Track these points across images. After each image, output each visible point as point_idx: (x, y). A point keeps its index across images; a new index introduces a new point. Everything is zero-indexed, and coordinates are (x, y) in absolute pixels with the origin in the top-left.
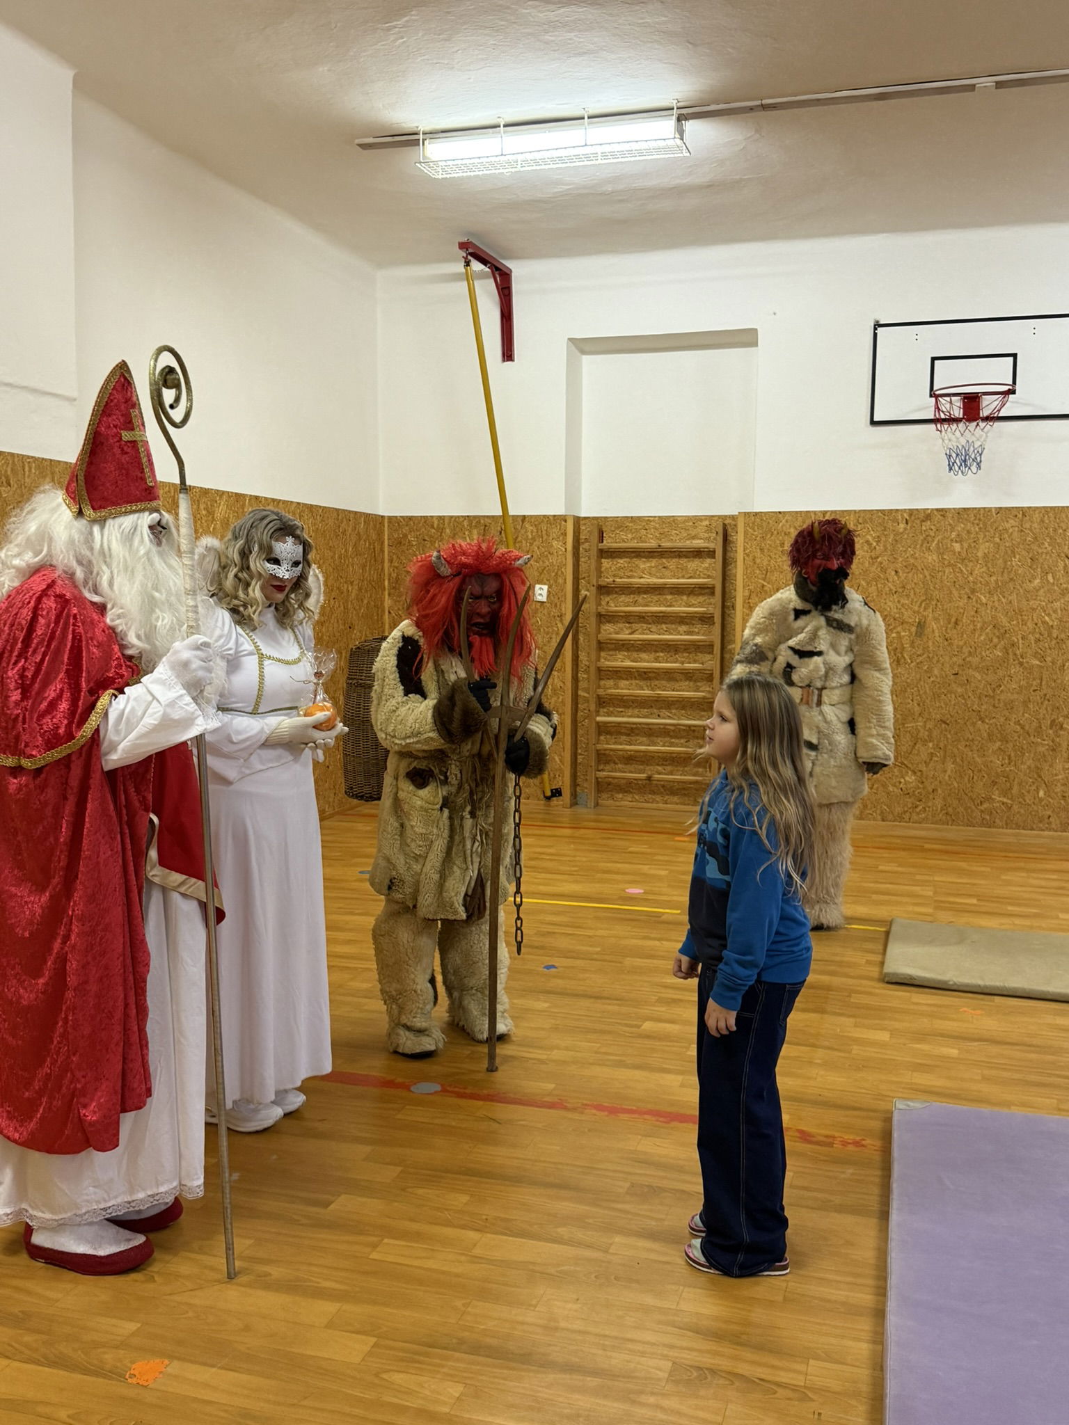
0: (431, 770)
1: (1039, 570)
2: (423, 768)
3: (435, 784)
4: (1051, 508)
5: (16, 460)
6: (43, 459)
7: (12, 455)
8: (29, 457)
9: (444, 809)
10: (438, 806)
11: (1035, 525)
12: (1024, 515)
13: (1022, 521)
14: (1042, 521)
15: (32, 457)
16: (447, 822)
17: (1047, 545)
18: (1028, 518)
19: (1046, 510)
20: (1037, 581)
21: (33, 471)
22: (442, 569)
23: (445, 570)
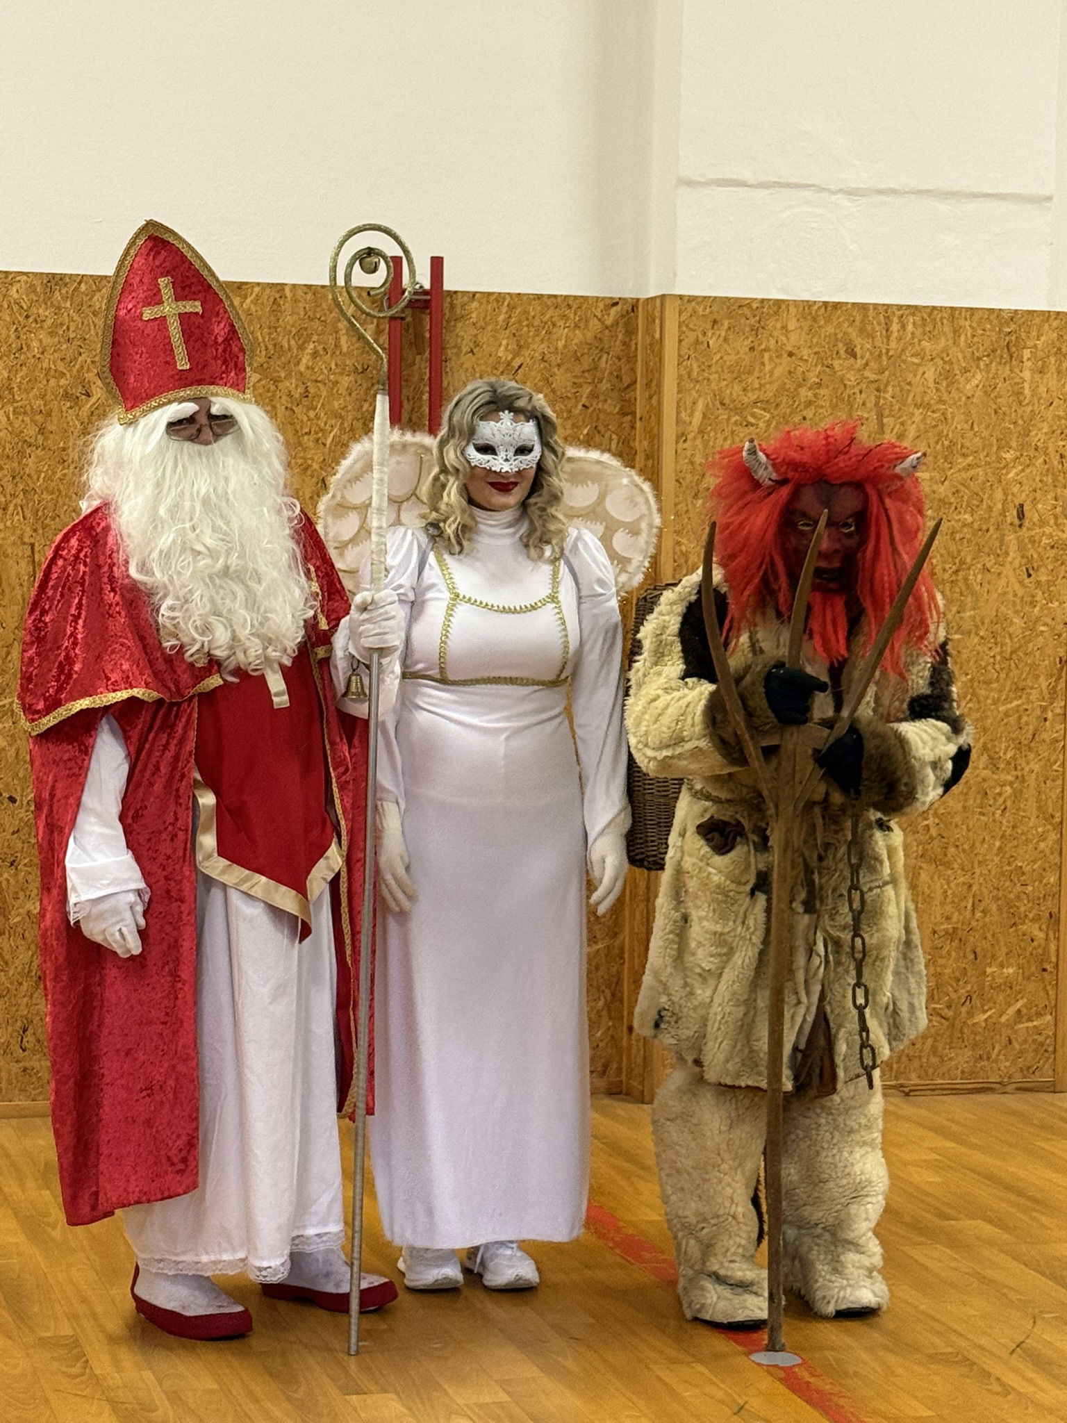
0: (739, 822)
2: (726, 819)
3: (746, 848)
5: (871, 313)
6: (934, 308)
7: (863, 307)
8: (900, 307)
9: (757, 893)
10: (748, 888)
15: (909, 307)
16: (761, 917)
21: (910, 328)
22: (761, 472)
23: (765, 474)
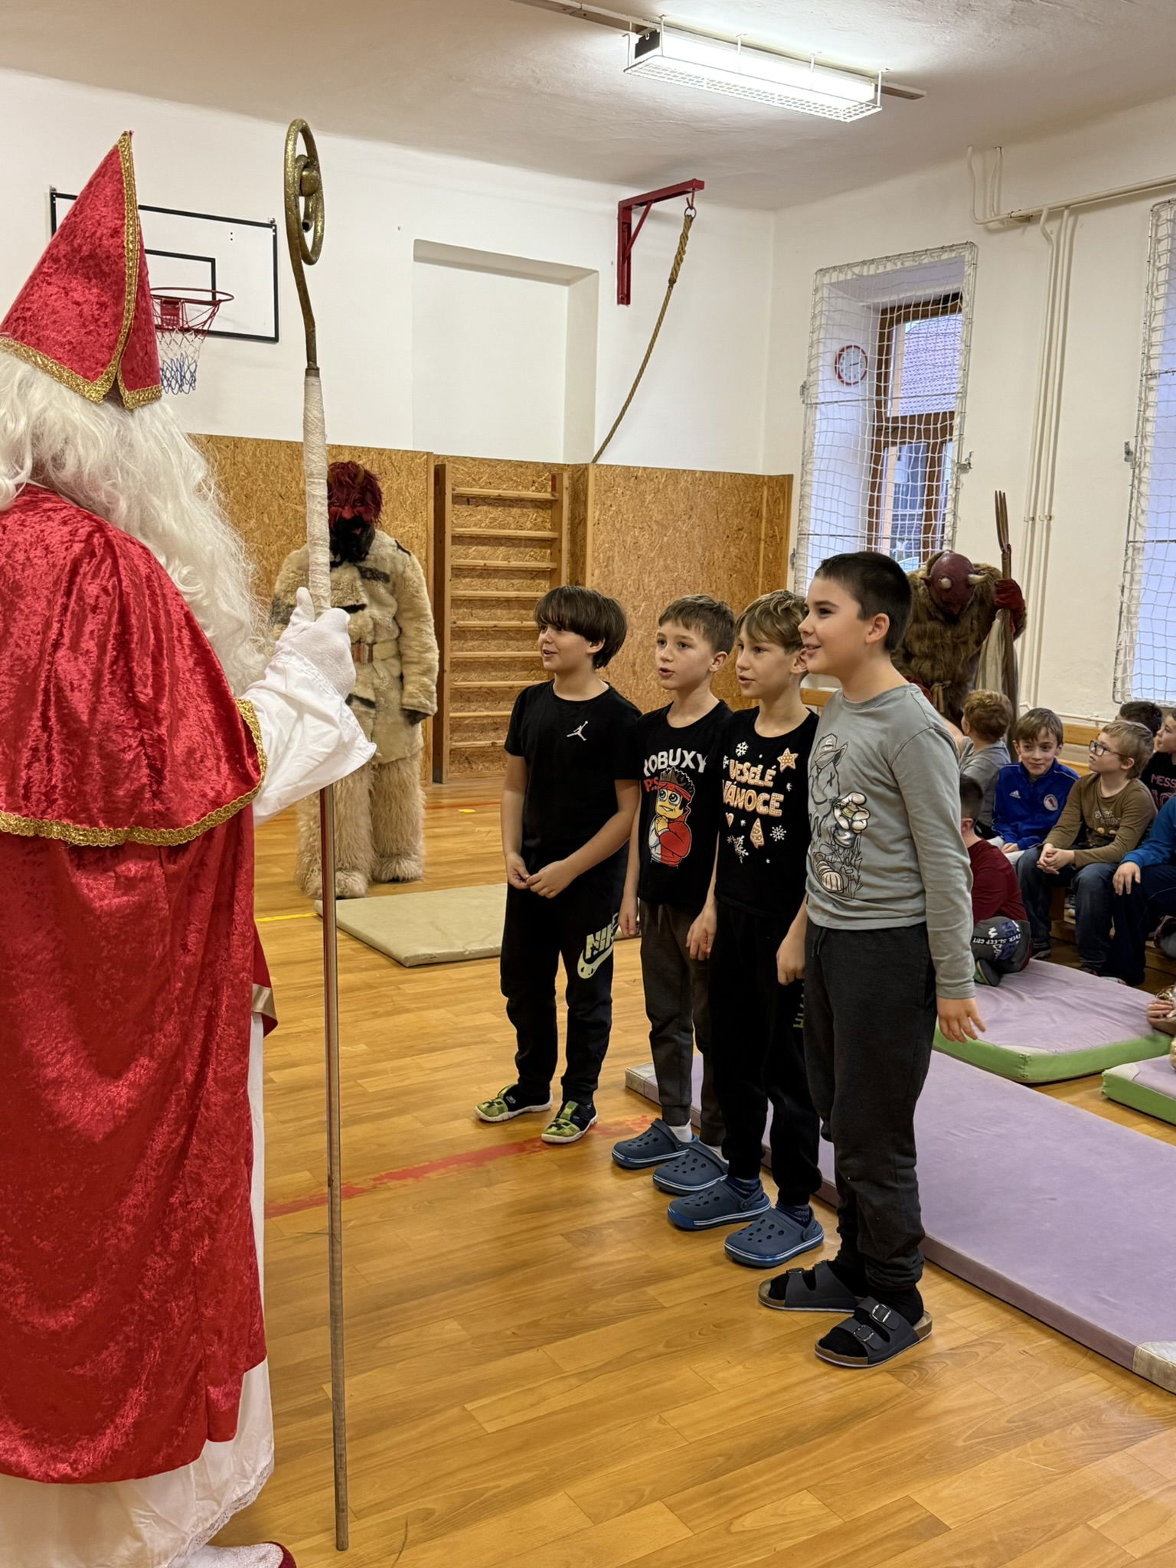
1: (254, 510)
4: (262, 440)
11: (248, 459)
12: (236, 446)
13: (234, 452)
14: (254, 454)
17: (260, 482)
18: (239, 450)
19: (259, 442)
20: (253, 522)
